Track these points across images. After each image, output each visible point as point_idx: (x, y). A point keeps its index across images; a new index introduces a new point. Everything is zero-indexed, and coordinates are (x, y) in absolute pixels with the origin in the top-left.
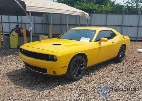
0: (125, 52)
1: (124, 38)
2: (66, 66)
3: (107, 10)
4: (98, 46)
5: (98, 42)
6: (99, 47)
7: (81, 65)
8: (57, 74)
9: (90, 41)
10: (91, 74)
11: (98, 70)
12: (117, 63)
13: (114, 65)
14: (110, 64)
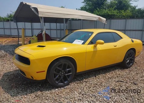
0: (134, 57)
1: (133, 42)
2: (45, 71)
3: (126, 15)
4: (92, 50)
5: (93, 45)
6: (94, 51)
7: (67, 70)
8: (34, 79)
9: (83, 43)
10: (84, 80)
11: (95, 76)
12: (124, 69)
13: (118, 72)
14: (113, 70)
